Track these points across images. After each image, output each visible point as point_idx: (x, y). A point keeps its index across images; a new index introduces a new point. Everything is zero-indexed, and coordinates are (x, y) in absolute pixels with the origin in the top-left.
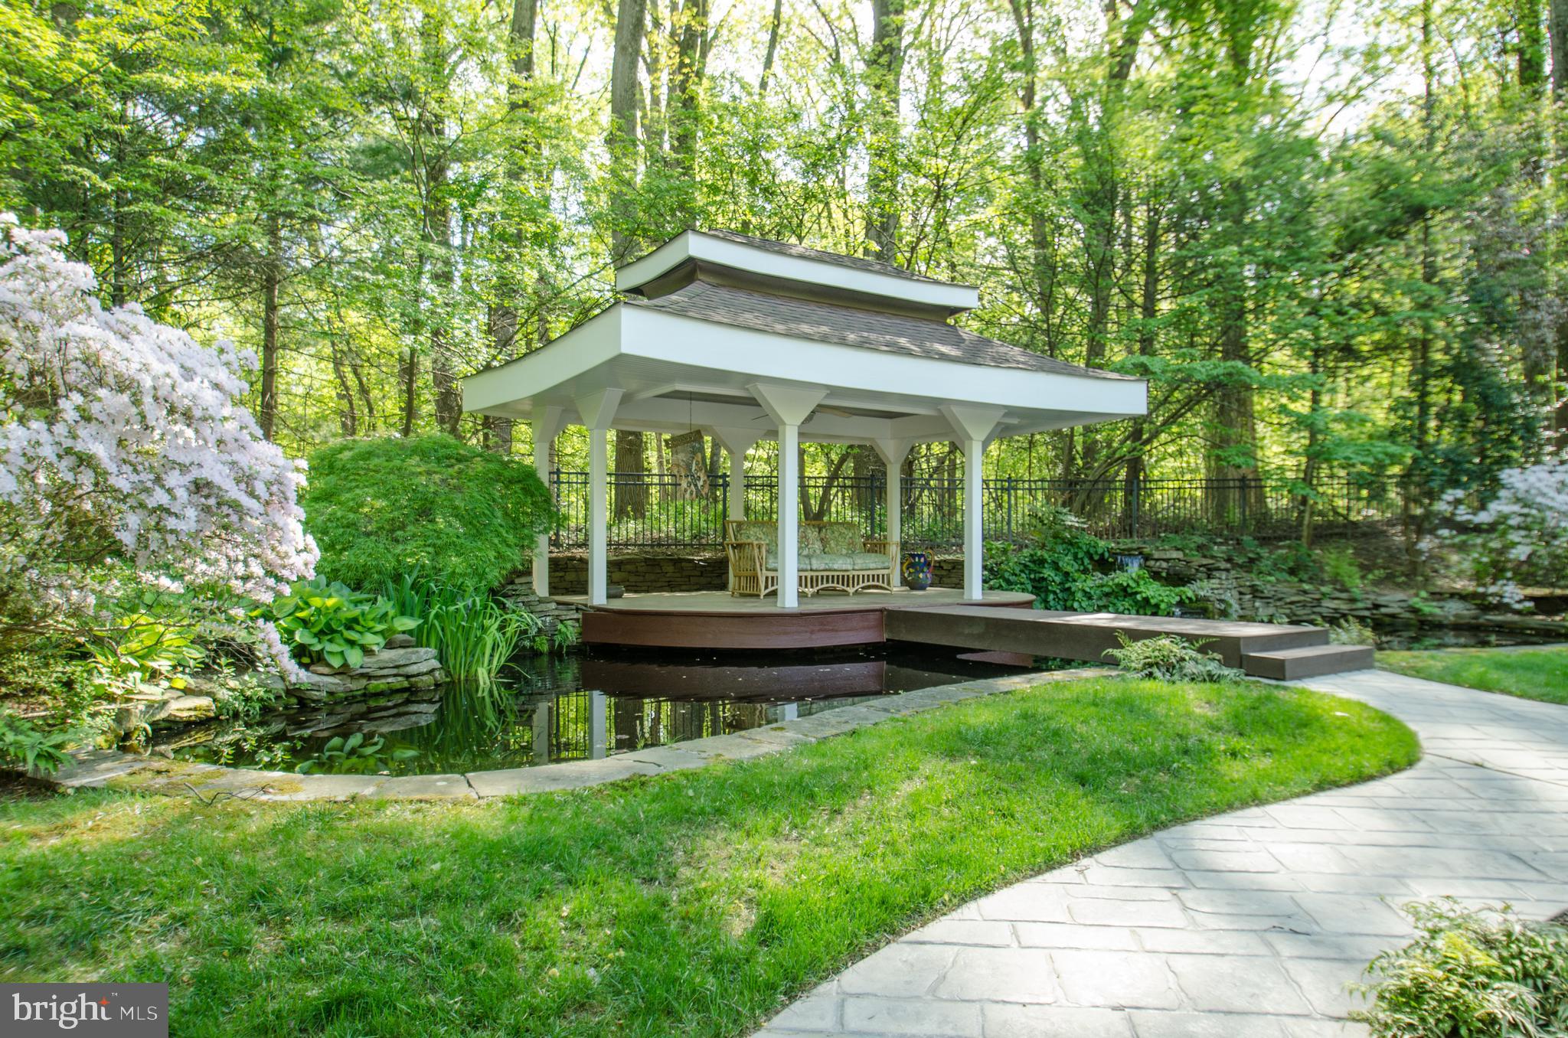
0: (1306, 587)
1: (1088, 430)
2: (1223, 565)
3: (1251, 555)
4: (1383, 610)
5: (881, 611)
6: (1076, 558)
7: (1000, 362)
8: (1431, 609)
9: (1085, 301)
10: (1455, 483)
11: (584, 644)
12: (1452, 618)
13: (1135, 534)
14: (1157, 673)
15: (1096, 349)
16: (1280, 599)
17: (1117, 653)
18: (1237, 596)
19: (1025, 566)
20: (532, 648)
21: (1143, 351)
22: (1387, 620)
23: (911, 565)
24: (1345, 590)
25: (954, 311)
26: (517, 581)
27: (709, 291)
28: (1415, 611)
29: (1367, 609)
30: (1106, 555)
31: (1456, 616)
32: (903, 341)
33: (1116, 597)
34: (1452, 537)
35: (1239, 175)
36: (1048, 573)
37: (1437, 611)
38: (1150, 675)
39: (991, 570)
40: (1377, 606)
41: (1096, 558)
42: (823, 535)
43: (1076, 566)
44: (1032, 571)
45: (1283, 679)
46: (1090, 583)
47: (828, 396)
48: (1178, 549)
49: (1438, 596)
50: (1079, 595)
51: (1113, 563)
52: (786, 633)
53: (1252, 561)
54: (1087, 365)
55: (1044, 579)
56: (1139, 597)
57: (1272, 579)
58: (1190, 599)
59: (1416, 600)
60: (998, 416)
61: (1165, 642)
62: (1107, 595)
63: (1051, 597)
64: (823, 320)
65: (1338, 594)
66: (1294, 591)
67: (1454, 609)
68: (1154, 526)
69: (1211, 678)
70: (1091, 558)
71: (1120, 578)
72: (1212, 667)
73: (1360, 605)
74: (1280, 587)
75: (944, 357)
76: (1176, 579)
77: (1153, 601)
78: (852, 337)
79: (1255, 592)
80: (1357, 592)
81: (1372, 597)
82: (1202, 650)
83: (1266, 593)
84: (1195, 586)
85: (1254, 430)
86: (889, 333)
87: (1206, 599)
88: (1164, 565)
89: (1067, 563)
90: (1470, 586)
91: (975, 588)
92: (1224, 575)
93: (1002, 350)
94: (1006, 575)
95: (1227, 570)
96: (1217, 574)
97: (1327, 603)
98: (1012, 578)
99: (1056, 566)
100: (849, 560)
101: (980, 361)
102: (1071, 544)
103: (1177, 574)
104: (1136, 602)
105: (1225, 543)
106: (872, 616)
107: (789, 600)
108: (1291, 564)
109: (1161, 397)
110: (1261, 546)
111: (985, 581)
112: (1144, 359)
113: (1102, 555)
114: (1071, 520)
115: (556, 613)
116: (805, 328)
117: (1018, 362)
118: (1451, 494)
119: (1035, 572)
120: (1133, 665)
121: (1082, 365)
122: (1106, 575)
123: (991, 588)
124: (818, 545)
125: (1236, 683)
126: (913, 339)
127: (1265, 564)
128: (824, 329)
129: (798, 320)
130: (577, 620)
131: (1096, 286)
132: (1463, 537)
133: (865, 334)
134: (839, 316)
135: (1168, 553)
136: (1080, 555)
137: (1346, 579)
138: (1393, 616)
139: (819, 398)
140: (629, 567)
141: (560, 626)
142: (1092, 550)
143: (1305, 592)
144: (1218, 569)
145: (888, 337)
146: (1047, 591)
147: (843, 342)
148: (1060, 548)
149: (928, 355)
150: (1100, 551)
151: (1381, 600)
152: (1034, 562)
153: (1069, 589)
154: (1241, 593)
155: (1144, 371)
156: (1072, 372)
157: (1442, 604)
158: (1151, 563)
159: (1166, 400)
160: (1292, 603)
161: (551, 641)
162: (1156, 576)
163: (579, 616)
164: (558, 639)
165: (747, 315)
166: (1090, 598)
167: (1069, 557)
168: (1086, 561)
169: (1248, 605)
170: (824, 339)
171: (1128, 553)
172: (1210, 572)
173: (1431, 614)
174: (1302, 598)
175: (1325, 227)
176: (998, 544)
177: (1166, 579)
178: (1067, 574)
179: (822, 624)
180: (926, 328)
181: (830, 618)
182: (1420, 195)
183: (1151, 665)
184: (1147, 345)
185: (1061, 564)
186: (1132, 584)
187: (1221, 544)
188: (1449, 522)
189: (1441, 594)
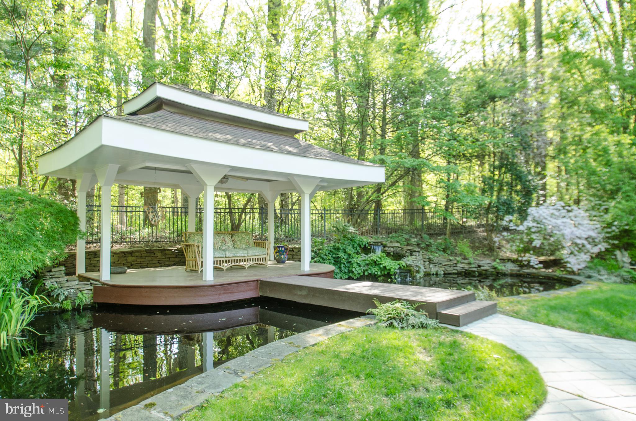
0: (451, 258)
1: (358, 188)
2: (417, 249)
3: (427, 243)
4: (482, 268)
5: (257, 281)
6: (353, 246)
7: (317, 156)
8: (501, 267)
9: (357, 133)
10: (509, 213)
11: (95, 303)
12: (509, 271)
13: (378, 233)
14: (395, 323)
15: (362, 152)
16: (440, 264)
17: (374, 311)
18: (423, 263)
19: (331, 251)
20: (61, 307)
21: (382, 153)
22: (484, 272)
23: (279, 252)
24: (465, 259)
25: (297, 132)
26: (53, 270)
27: (168, 115)
28: (495, 268)
29: (476, 267)
30: (367, 245)
31: (511, 270)
32: (270, 144)
33: (372, 266)
34: (508, 236)
35: (422, 78)
36: (341, 254)
37: (503, 268)
38: (391, 325)
39: (316, 253)
40: (479, 266)
41: (362, 246)
42: (233, 238)
43: (354, 251)
44: (334, 253)
45: (458, 326)
46: (360, 259)
47: (230, 171)
48: (398, 242)
49: (503, 260)
50: (355, 265)
51: (370, 249)
52: (204, 296)
53: (428, 245)
54: (358, 159)
55: (339, 257)
56: (381, 266)
57: (437, 255)
58: (404, 266)
59: (495, 263)
60: (317, 182)
61: (398, 305)
62: (367, 265)
63: (342, 265)
64: (229, 132)
65: (463, 261)
66: (446, 260)
67: (510, 267)
68: (386, 229)
69: (423, 326)
70: (360, 247)
71: (373, 257)
72: (423, 319)
73: (473, 266)
74: (440, 258)
75: (289, 153)
76: (397, 256)
77: (388, 268)
78: (243, 141)
79: (430, 261)
80: (471, 260)
81: (478, 262)
82: (417, 309)
83: (435, 261)
84: (405, 259)
85: (422, 187)
86: (264, 140)
87: (411, 266)
88: (392, 249)
89: (350, 250)
90: (515, 256)
91: (306, 265)
92: (417, 254)
93: (319, 150)
94: (322, 255)
95: (419, 252)
96: (414, 253)
97: (459, 265)
98: (325, 257)
99: (345, 252)
100: (245, 252)
101: (308, 155)
102: (351, 240)
103: (397, 254)
104: (380, 268)
105: (416, 237)
106: (252, 284)
107: (209, 277)
108: (444, 247)
109: (389, 174)
110: (430, 238)
111: (312, 258)
112: (383, 157)
113: (365, 245)
114: (351, 229)
115: (78, 287)
116: (218, 136)
117: (326, 156)
118: (507, 218)
119: (336, 254)
120: (382, 318)
121: (356, 159)
122: (367, 254)
123: (315, 262)
124: (231, 244)
125: (435, 328)
126: (275, 144)
127: (434, 248)
128: (229, 137)
129: (215, 132)
130: (91, 290)
131: (362, 124)
132: (512, 236)
133: (250, 140)
134: (239, 131)
135: (394, 245)
136: (355, 246)
137: (466, 254)
138: (486, 270)
139: (226, 172)
140: (137, 254)
141: (80, 295)
142: (361, 243)
143: (450, 260)
144: (415, 251)
145: (262, 142)
146: (341, 263)
147: (237, 143)
148: (346, 242)
149: (281, 151)
150: (364, 244)
151: (481, 263)
152: (334, 249)
153: (351, 262)
154: (424, 262)
155: (382, 162)
156: (352, 162)
157: (504, 264)
158: (386, 249)
159: (391, 175)
160: (445, 265)
161: (73, 303)
162: (388, 255)
163: (92, 288)
164: (77, 302)
165: (186, 128)
166: (360, 266)
167: (351, 247)
168: (358, 248)
169: (427, 267)
170: (226, 142)
171: (376, 244)
172: (412, 253)
173: (502, 270)
174: (449, 263)
175: (457, 102)
176: (319, 240)
177: (393, 256)
178: (349, 255)
179: (225, 290)
180: (283, 139)
181: (229, 286)
182: (494, 91)
183: (391, 318)
184: (382, 151)
185: (347, 250)
186: (379, 260)
187: (414, 238)
188: (506, 229)
189: (504, 260)
